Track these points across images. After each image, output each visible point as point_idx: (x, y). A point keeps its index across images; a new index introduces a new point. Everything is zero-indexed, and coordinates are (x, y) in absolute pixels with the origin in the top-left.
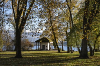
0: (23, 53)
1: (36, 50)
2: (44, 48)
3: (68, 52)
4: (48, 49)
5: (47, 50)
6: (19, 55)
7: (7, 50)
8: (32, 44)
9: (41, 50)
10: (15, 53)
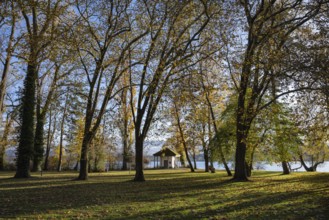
0: (145, 172)
1: (154, 169)
2: (166, 165)
3: (207, 171)
4: (173, 166)
5: (171, 168)
6: (140, 177)
7: (111, 169)
8: (148, 159)
9: (161, 168)
10: (134, 173)
